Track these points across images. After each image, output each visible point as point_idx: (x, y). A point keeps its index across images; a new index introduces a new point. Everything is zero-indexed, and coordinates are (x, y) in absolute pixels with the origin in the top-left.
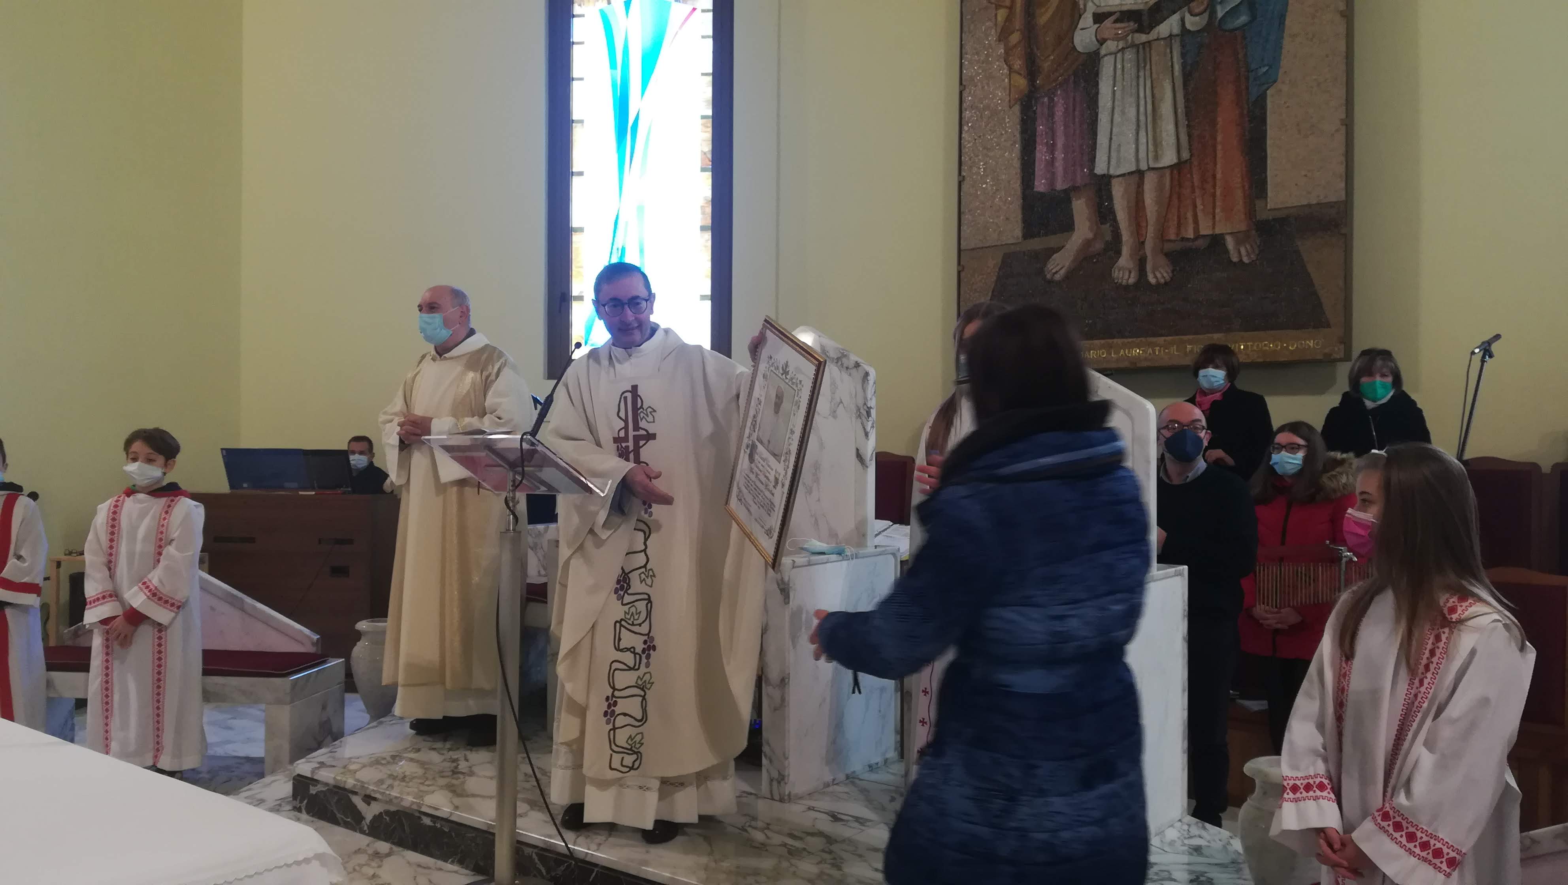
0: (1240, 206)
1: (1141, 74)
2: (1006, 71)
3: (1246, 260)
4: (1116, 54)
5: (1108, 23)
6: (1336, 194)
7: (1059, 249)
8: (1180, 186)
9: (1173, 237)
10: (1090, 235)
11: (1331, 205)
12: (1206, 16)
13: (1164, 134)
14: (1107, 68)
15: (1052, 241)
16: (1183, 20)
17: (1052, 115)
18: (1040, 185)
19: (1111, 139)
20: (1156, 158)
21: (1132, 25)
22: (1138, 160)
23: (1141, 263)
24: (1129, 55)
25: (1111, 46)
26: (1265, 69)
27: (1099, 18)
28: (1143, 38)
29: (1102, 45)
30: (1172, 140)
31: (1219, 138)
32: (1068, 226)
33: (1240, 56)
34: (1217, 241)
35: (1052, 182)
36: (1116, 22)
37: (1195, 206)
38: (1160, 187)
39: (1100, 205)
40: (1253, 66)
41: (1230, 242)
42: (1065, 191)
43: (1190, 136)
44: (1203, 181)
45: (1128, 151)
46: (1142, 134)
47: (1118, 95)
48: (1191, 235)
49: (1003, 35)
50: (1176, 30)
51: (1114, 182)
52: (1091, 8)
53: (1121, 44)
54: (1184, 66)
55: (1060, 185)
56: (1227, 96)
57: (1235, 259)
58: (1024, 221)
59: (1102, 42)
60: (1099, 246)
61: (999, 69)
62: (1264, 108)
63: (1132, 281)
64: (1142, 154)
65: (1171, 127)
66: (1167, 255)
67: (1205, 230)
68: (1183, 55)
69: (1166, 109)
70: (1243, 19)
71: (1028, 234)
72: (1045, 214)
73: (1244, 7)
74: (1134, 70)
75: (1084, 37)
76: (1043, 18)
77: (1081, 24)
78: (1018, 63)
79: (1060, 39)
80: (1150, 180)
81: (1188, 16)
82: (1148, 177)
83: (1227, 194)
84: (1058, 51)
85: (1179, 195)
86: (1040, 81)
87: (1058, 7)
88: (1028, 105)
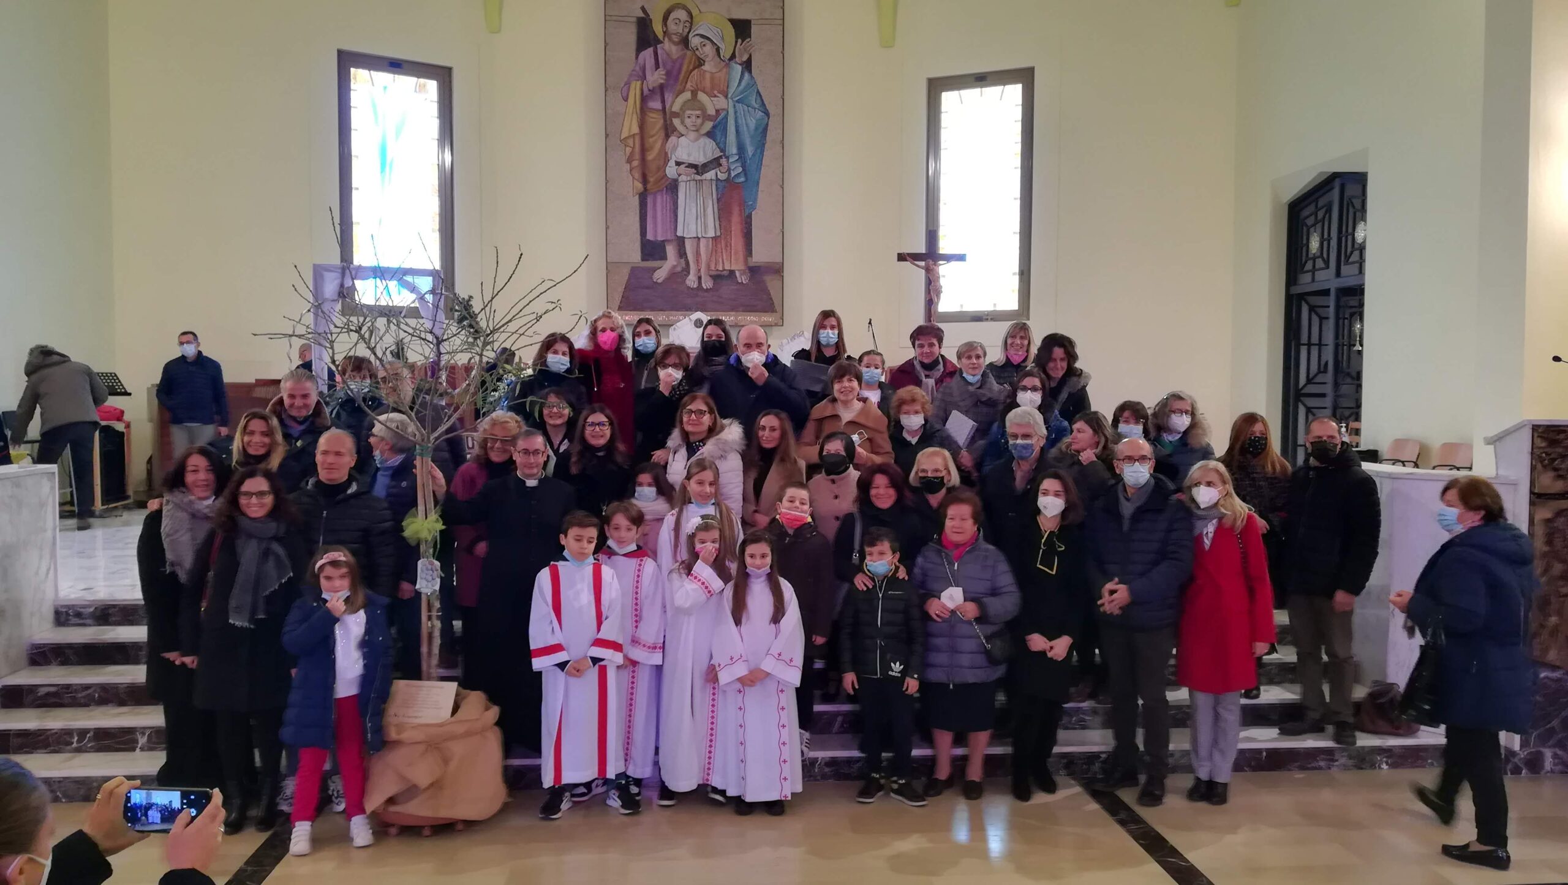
0: (742, 259)
1: (698, 194)
2: (631, 178)
3: (744, 282)
4: (686, 182)
5: (682, 166)
6: (779, 260)
7: (659, 268)
8: (716, 246)
9: (713, 269)
10: (675, 263)
11: (776, 264)
12: (727, 174)
13: (709, 223)
14: (682, 187)
16: (716, 174)
17: (655, 204)
18: (650, 236)
19: (684, 221)
20: (706, 232)
22: (697, 232)
23: (700, 278)
24: (693, 183)
25: (683, 178)
26: (751, 203)
28: (698, 177)
30: (713, 226)
31: (733, 229)
32: (664, 257)
33: (741, 194)
34: (732, 272)
35: (656, 236)
36: (686, 167)
37: (722, 257)
38: (707, 246)
39: (679, 250)
40: (746, 200)
41: (737, 274)
42: (663, 241)
43: (720, 226)
44: (726, 246)
45: (693, 227)
46: (699, 221)
47: (687, 201)
48: (721, 269)
49: (629, 161)
50: (714, 178)
51: (686, 240)
52: (674, 158)
53: (689, 178)
54: (717, 195)
55: (660, 238)
56: (736, 211)
57: (740, 281)
58: (642, 252)
59: (679, 175)
60: (679, 269)
63: (695, 286)
64: (699, 230)
65: (712, 220)
66: (711, 276)
67: (727, 267)
68: (717, 190)
69: (710, 211)
70: (742, 179)
71: (643, 259)
72: (652, 250)
73: (742, 175)
74: (695, 191)
75: (671, 171)
76: (651, 156)
77: (669, 165)
78: (637, 175)
79: (659, 169)
80: (703, 243)
81: (719, 172)
82: (701, 240)
83: (736, 253)
84: (659, 174)
85: (716, 251)
86: (649, 186)
87: (658, 154)
88: (643, 197)
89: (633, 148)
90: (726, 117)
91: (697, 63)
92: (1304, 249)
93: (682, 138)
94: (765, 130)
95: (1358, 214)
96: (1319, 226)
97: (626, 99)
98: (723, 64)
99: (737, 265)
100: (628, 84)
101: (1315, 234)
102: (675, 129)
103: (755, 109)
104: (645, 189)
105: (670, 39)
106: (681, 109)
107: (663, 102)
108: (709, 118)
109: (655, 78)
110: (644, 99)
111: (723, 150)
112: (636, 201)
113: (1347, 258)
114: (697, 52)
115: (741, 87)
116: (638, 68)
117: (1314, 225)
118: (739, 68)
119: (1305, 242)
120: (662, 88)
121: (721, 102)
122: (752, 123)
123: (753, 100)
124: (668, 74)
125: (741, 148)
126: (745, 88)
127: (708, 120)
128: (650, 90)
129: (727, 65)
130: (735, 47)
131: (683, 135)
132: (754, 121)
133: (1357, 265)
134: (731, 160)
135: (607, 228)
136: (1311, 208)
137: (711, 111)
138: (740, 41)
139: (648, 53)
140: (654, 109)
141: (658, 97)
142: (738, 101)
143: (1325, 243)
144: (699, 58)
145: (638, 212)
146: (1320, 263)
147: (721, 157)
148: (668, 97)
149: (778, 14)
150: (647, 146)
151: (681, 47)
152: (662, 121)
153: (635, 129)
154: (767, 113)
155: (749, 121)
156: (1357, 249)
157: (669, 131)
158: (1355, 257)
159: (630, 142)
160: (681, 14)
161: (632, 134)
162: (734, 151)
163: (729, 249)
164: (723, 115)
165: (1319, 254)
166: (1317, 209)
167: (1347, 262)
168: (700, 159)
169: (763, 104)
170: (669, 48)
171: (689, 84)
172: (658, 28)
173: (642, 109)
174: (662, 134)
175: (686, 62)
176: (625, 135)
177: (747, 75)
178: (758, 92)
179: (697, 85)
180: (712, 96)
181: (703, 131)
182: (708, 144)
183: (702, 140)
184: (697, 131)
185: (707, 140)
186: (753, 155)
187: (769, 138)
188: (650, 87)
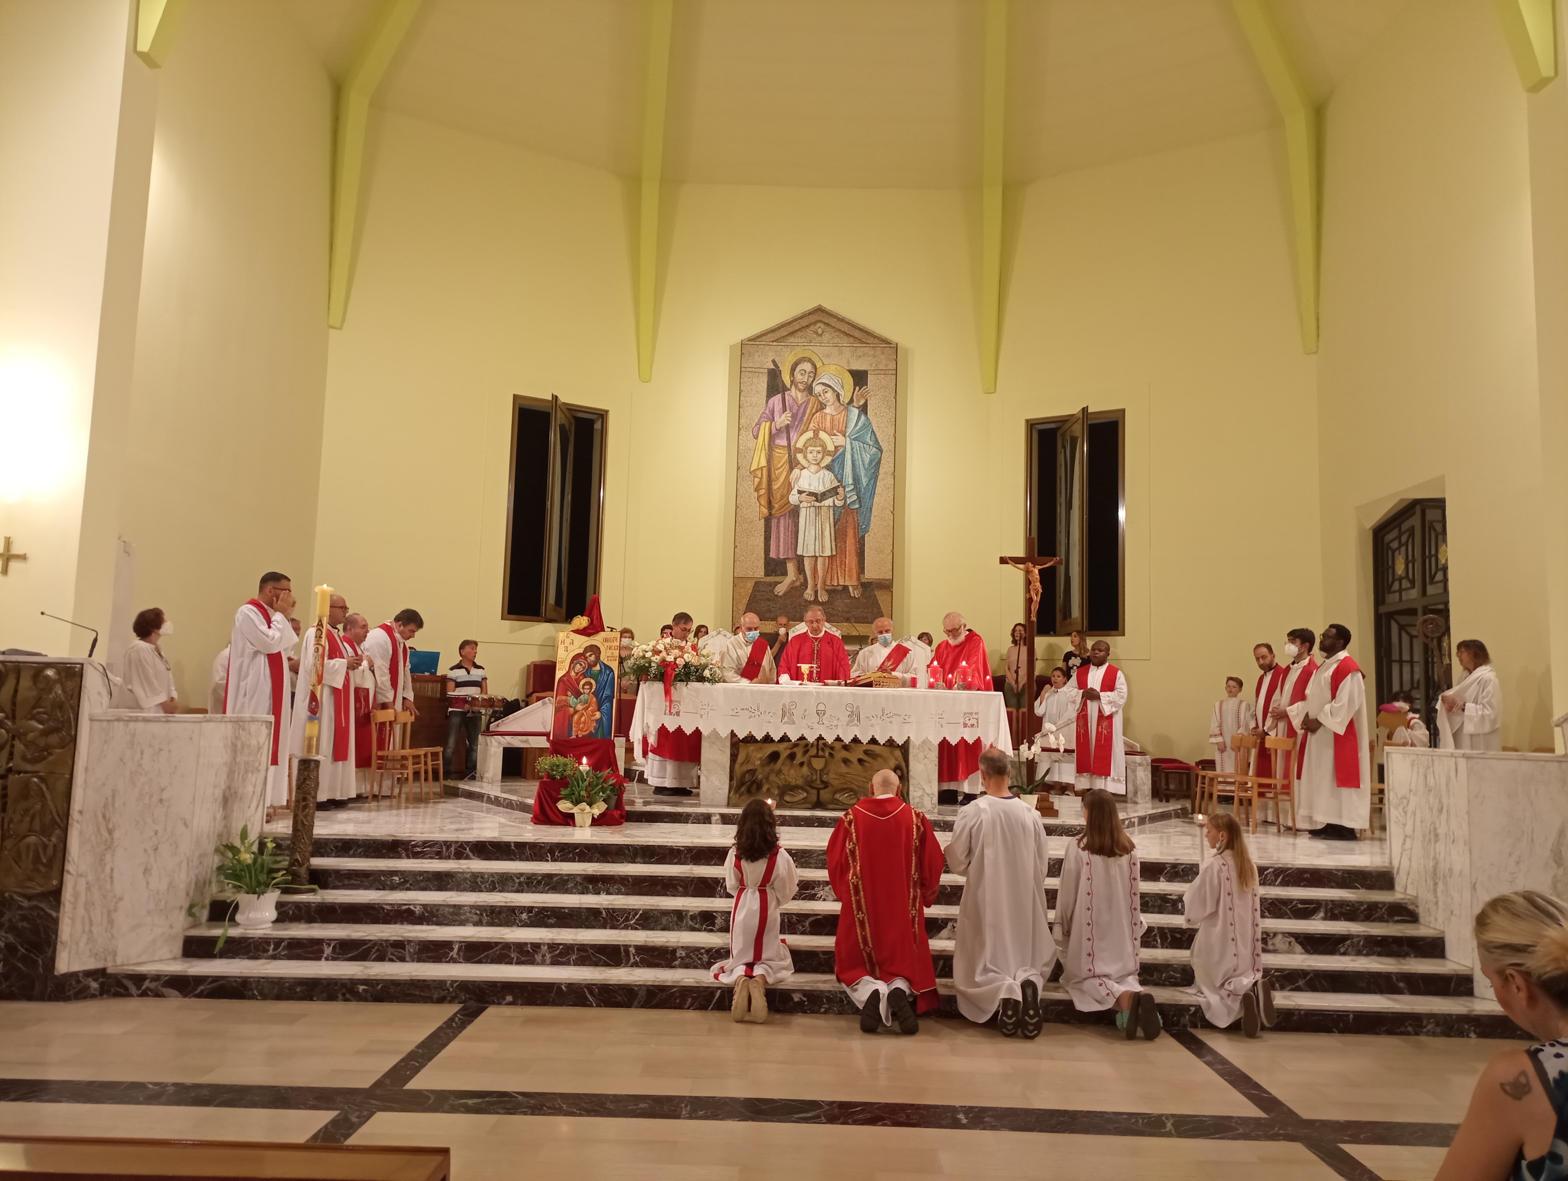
0: (855, 576)
1: (817, 518)
2: (758, 504)
3: (857, 596)
4: (807, 508)
5: (804, 495)
6: (888, 577)
7: (780, 583)
8: (832, 564)
9: (828, 584)
10: (795, 579)
11: (886, 580)
12: (843, 501)
13: (826, 543)
14: (803, 513)
15: (778, 579)
16: (834, 501)
17: (778, 527)
18: (773, 555)
19: (804, 541)
20: (823, 552)
21: (814, 498)
22: (815, 552)
23: (816, 592)
24: (812, 509)
25: (804, 504)
26: (864, 527)
27: (800, 492)
28: (817, 504)
30: (829, 546)
31: (847, 549)
32: (785, 574)
33: (856, 519)
34: (845, 588)
35: (778, 554)
36: (807, 495)
37: (837, 573)
38: (824, 564)
39: (799, 567)
40: (860, 524)
41: (851, 589)
42: (784, 559)
43: (836, 546)
44: (841, 564)
46: (817, 541)
47: (807, 524)
48: (836, 584)
49: (757, 490)
50: (831, 504)
51: (805, 558)
52: (796, 488)
53: (809, 505)
54: (834, 519)
55: (782, 557)
56: (850, 533)
57: (853, 595)
58: (765, 569)
59: (801, 502)
60: (798, 584)
62: (864, 540)
63: (812, 599)
64: (817, 550)
65: (829, 541)
66: (826, 591)
67: (841, 583)
68: (834, 514)
69: (827, 533)
70: (857, 506)
71: (766, 575)
72: (774, 567)
73: (857, 502)
74: (814, 516)
75: (794, 498)
76: (775, 486)
77: (792, 493)
78: (764, 501)
79: (782, 497)
80: (820, 560)
81: (836, 500)
82: (819, 559)
83: (850, 570)
84: (782, 501)
85: (832, 568)
86: (773, 512)
87: (782, 484)
88: (768, 521)
89: (761, 479)
90: (844, 453)
91: (819, 407)
92: (1390, 571)
93: (805, 471)
94: (879, 462)
95: (1440, 537)
96: (1403, 549)
97: (756, 437)
98: (842, 408)
99: (850, 582)
100: (759, 424)
101: (1400, 557)
102: (798, 463)
103: (870, 445)
104: (771, 514)
105: (796, 387)
106: (804, 445)
107: (789, 439)
108: (829, 453)
109: (783, 419)
110: (772, 437)
111: (840, 481)
113: (1432, 577)
114: (820, 398)
115: (858, 428)
116: (767, 412)
117: (1399, 548)
118: (856, 412)
119: (1390, 563)
120: (788, 427)
121: (840, 440)
122: (867, 458)
123: (868, 439)
124: (794, 417)
125: (856, 479)
126: (861, 429)
127: (827, 455)
128: (776, 430)
129: (846, 409)
130: (853, 393)
131: (805, 468)
132: (869, 456)
133: (1442, 585)
134: (847, 490)
135: (735, 547)
136: (1394, 533)
137: (831, 448)
138: (857, 388)
139: (777, 399)
140: (780, 446)
141: (785, 435)
142: (855, 439)
143: (1410, 565)
144: (821, 403)
145: (763, 533)
146: (1405, 584)
147: (838, 487)
148: (793, 435)
149: (892, 366)
150: (773, 476)
151: (805, 393)
152: (787, 455)
153: (763, 463)
154: (880, 450)
155: (864, 456)
156: (1440, 569)
157: (793, 464)
158: (1439, 576)
159: (759, 473)
160: (807, 366)
161: (760, 466)
162: (851, 481)
163: (843, 566)
164: (841, 450)
165: (1404, 575)
166: (1401, 534)
167: (1432, 582)
168: (820, 489)
169: (877, 441)
170: (796, 395)
171: (812, 425)
172: (786, 378)
173: (769, 445)
174: (787, 467)
175: (810, 405)
176: (754, 467)
177: (863, 417)
178: (873, 431)
179: (818, 425)
180: (832, 434)
181: (823, 464)
182: (827, 475)
183: (822, 472)
184: (818, 464)
185: (827, 472)
186: (867, 485)
187: (881, 470)
188: (778, 428)
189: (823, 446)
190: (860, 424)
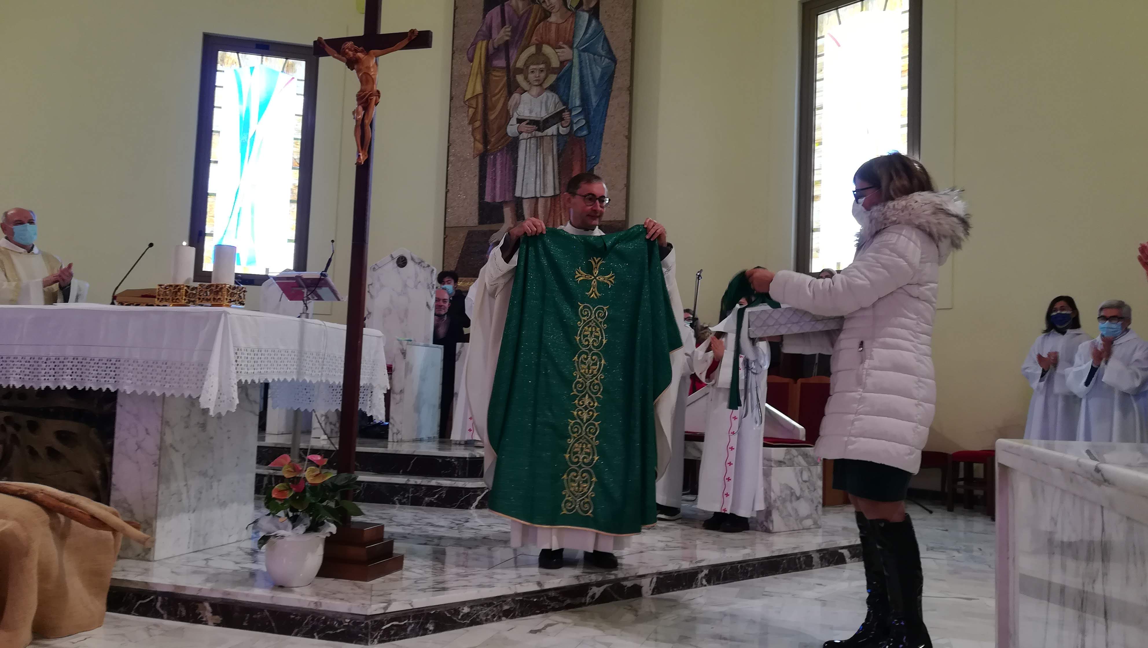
1: (539, 151)
2: (472, 140)
4: (527, 139)
5: (524, 124)
6: (622, 217)
7: (496, 231)
8: (555, 206)
11: (620, 222)
12: (569, 128)
13: (548, 181)
14: (522, 146)
16: (558, 128)
17: (494, 165)
18: (488, 199)
19: (523, 180)
20: (544, 192)
21: (535, 127)
22: (535, 192)
24: (533, 141)
25: (524, 135)
26: (594, 157)
27: (520, 121)
28: (540, 134)
29: (520, 134)
30: (552, 184)
32: (501, 220)
33: (583, 149)
35: (494, 197)
36: (527, 124)
37: (561, 217)
38: (545, 207)
39: (517, 211)
40: (589, 155)
42: (500, 203)
43: (560, 183)
44: (565, 205)
45: (531, 187)
46: (538, 179)
47: (527, 159)
49: (472, 121)
50: (555, 133)
51: (524, 200)
52: (515, 116)
53: (529, 135)
54: (558, 150)
55: (498, 200)
56: (577, 167)
58: (479, 215)
59: (521, 133)
61: (469, 138)
64: (538, 189)
68: (558, 145)
69: (549, 169)
70: (585, 133)
71: (481, 222)
72: (490, 213)
73: (585, 127)
74: (535, 148)
75: (512, 129)
76: (492, 117)
77: (510, 123)
78: (478, 137)
79: (500, 128)
80: (541, 202)
81: (560, 127)
82: (540, 200)
84: (499, 134)
86: (489, 147)
87: (500, 112)
88: (483, 158)
89: (476, 108)
90: (570, 69)
91: (543, 16)
93: (525, 95)
94: (612, 76)
97: (471, 60)
98: (570, 13)
100: (474, 44)
102: (518, 86)
103: (601, 56)
104: (486, 150)
106: (525, 64)
107: (508, 59)
108: (553, 71)
109: (501, 35)
110: (489, 58)
111: (565, 103)
112: (475, 164)
114: (544, 5)
115: (588, 35)
116: (484, 28)
118: (586, 16)
120: (507, 45)
121: (566, 53)
122: (598, 72)
123: (600, 48)
124: (514, 31)
125: (585, 100)
126: (592, 37)
127: (552, 73)
128: (494, 48)
129: (574, 14)
131: (526, 91)
132: (600, 70)
134: (573, 114)
135: (448, 191)
137: (555, 64)
139: (495, 12)
140: (498, 67)
141: (503, 55)
142: (584, 50)
144: (545, 10)
145: (477, 173)
147: (563, 111)
148: (513, 53)
150: (490, 105)
152: (506, 78)
153: (479, 89)
154: (614, 60)
155: (594, 69)
157: (512, 88)
159: (473, 103)
161: (475, 94)
162: (578, 103)
164: (567, 66)
168: (542, 115)
169: (610, 51)
170: (516, 4)
171: (534, 38)
173: (486, 67)
174: (505, 92)
176: (468, 96)
178: (606, 39)
179: (542, 38)
180: (556, 47)
181: (546, 85)
182: (550, 98)
183: (545, 94)
184: (541, 85)
185: (550, 94)
186: (598, 106)
187: (615, 86)
188: (496, 46)
189: (547, 61)
190: (590, 31)
